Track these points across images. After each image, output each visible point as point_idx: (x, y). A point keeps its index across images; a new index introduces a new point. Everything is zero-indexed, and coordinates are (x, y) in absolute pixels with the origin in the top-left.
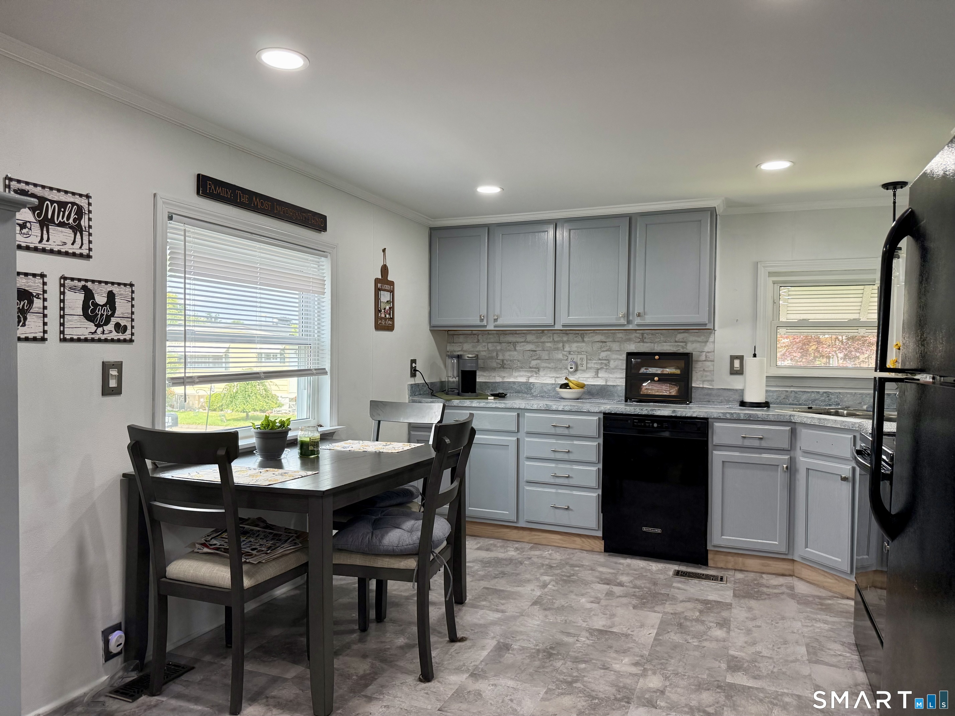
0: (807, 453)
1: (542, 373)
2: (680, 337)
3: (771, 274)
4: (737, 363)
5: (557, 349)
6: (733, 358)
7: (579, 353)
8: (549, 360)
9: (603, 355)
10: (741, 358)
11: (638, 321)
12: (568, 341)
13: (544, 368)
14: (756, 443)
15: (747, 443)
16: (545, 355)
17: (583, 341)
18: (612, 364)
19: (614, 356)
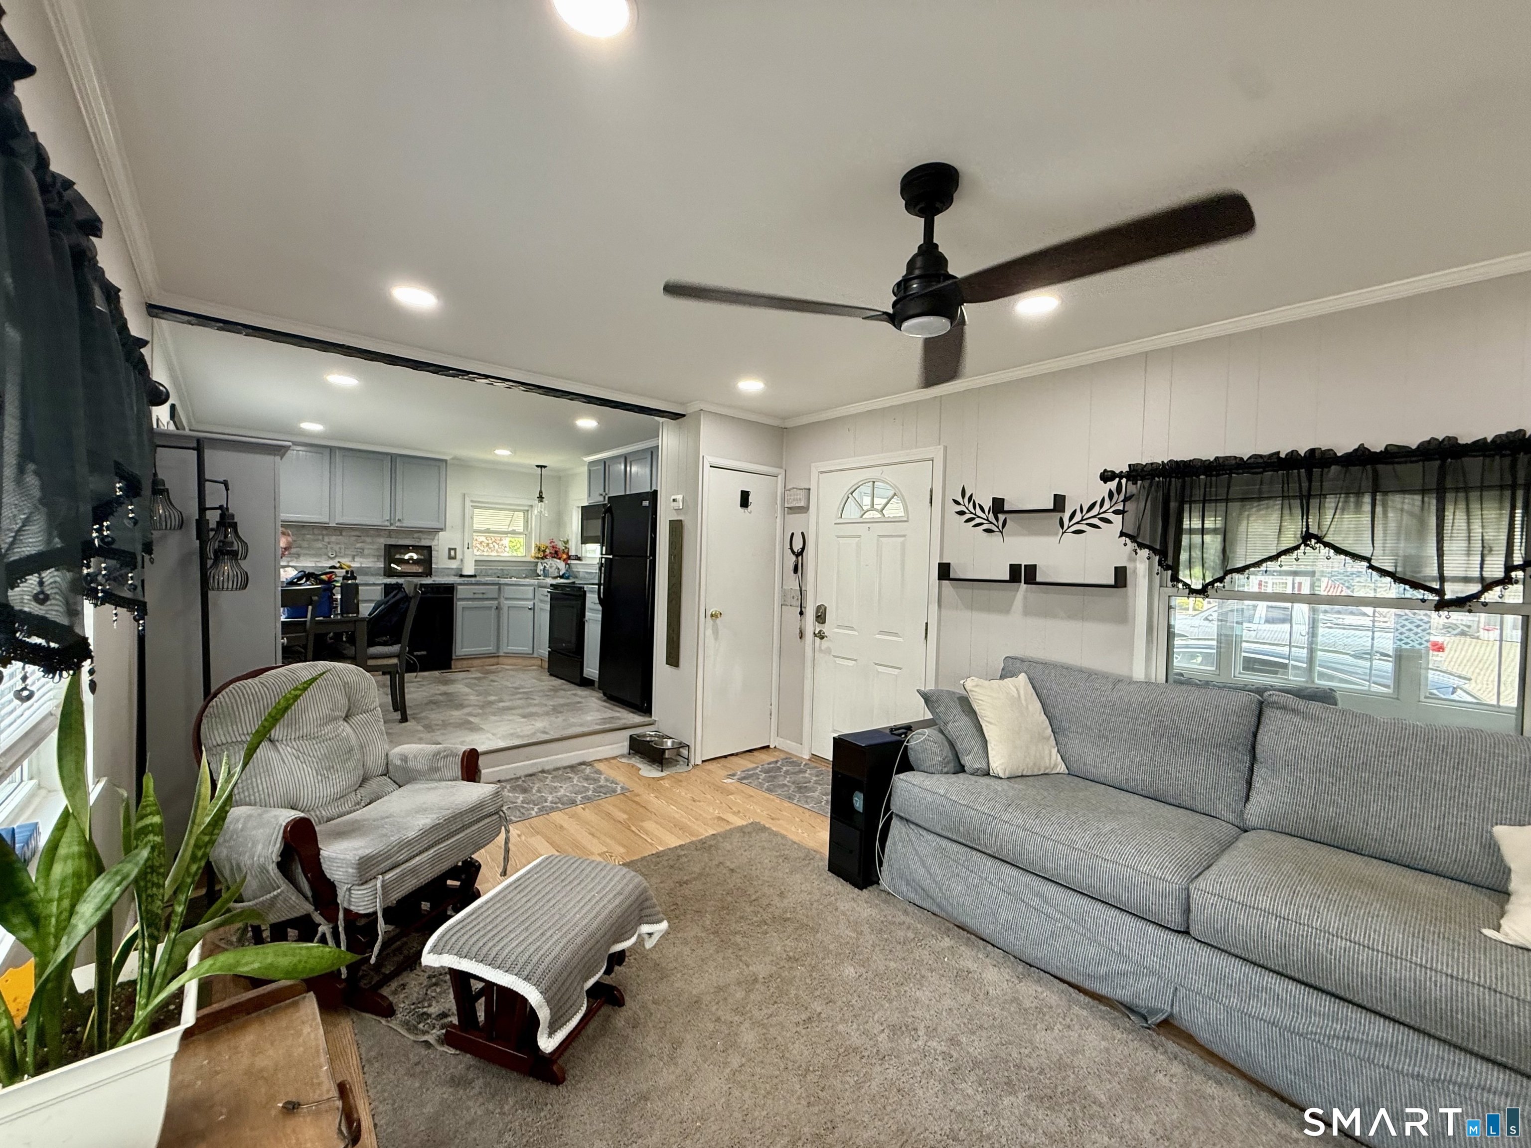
0: (507, 599)
1: (301, 558)
2: (416, 535)
3: (472, 501)
4: (452, 553)
5: (318, 540)
6: (450, 549)
7: (338, 544)
8: (308, 548)
9: (359, 545)
10: (455, 549)
11: (398, 524)
12: (327, 535)
13: (305, 554)
14: (481, 596)
15: (476, 596)
16: (305, 544)
17: (341, 535)
18: (366, 552)
19: (368, 547)
